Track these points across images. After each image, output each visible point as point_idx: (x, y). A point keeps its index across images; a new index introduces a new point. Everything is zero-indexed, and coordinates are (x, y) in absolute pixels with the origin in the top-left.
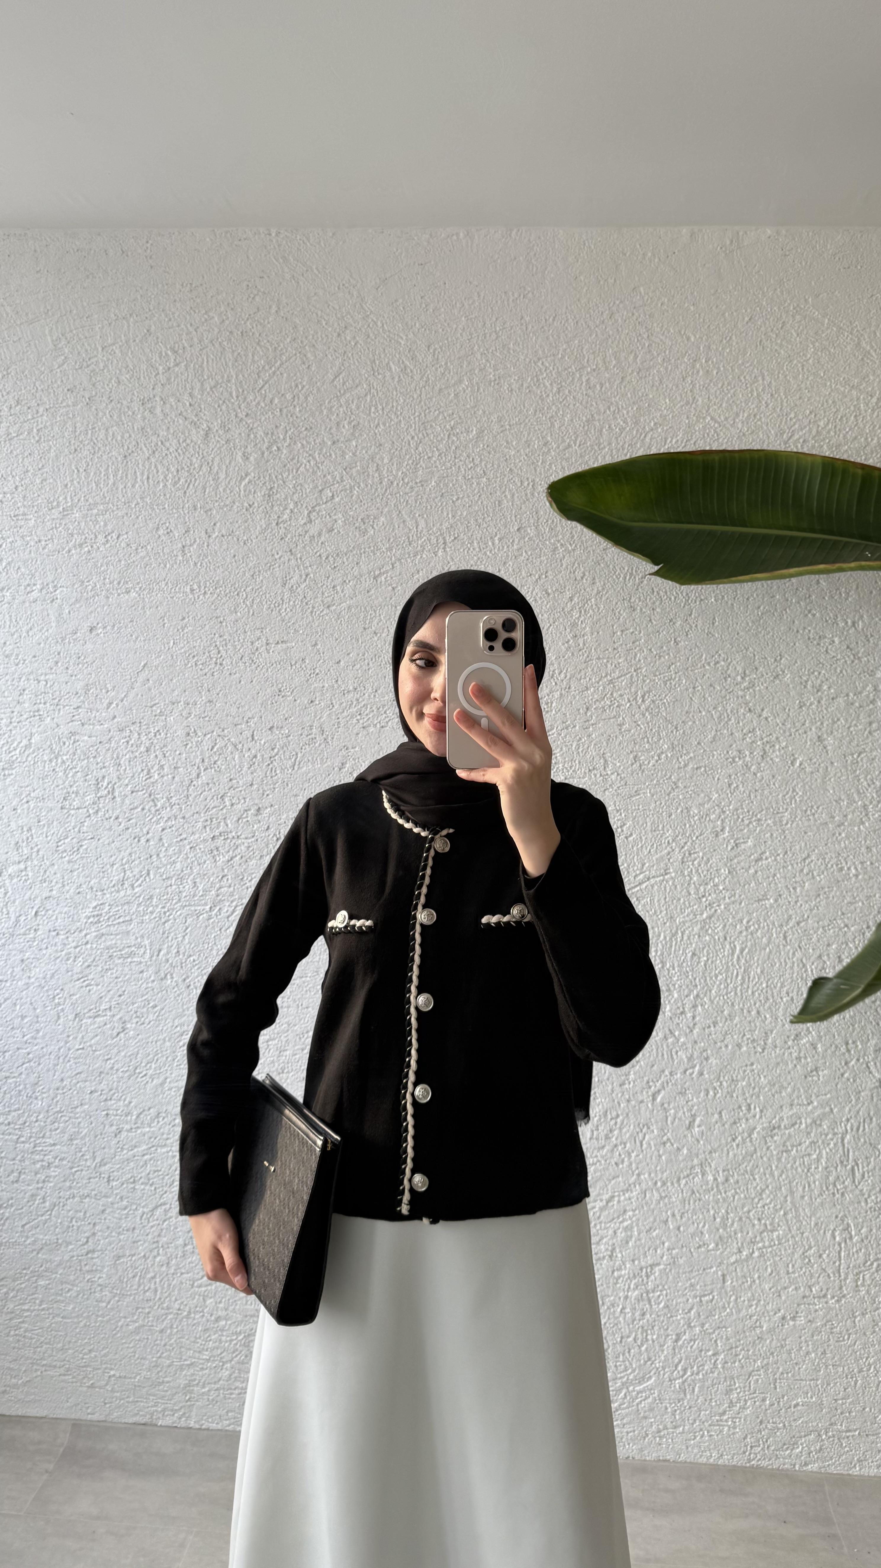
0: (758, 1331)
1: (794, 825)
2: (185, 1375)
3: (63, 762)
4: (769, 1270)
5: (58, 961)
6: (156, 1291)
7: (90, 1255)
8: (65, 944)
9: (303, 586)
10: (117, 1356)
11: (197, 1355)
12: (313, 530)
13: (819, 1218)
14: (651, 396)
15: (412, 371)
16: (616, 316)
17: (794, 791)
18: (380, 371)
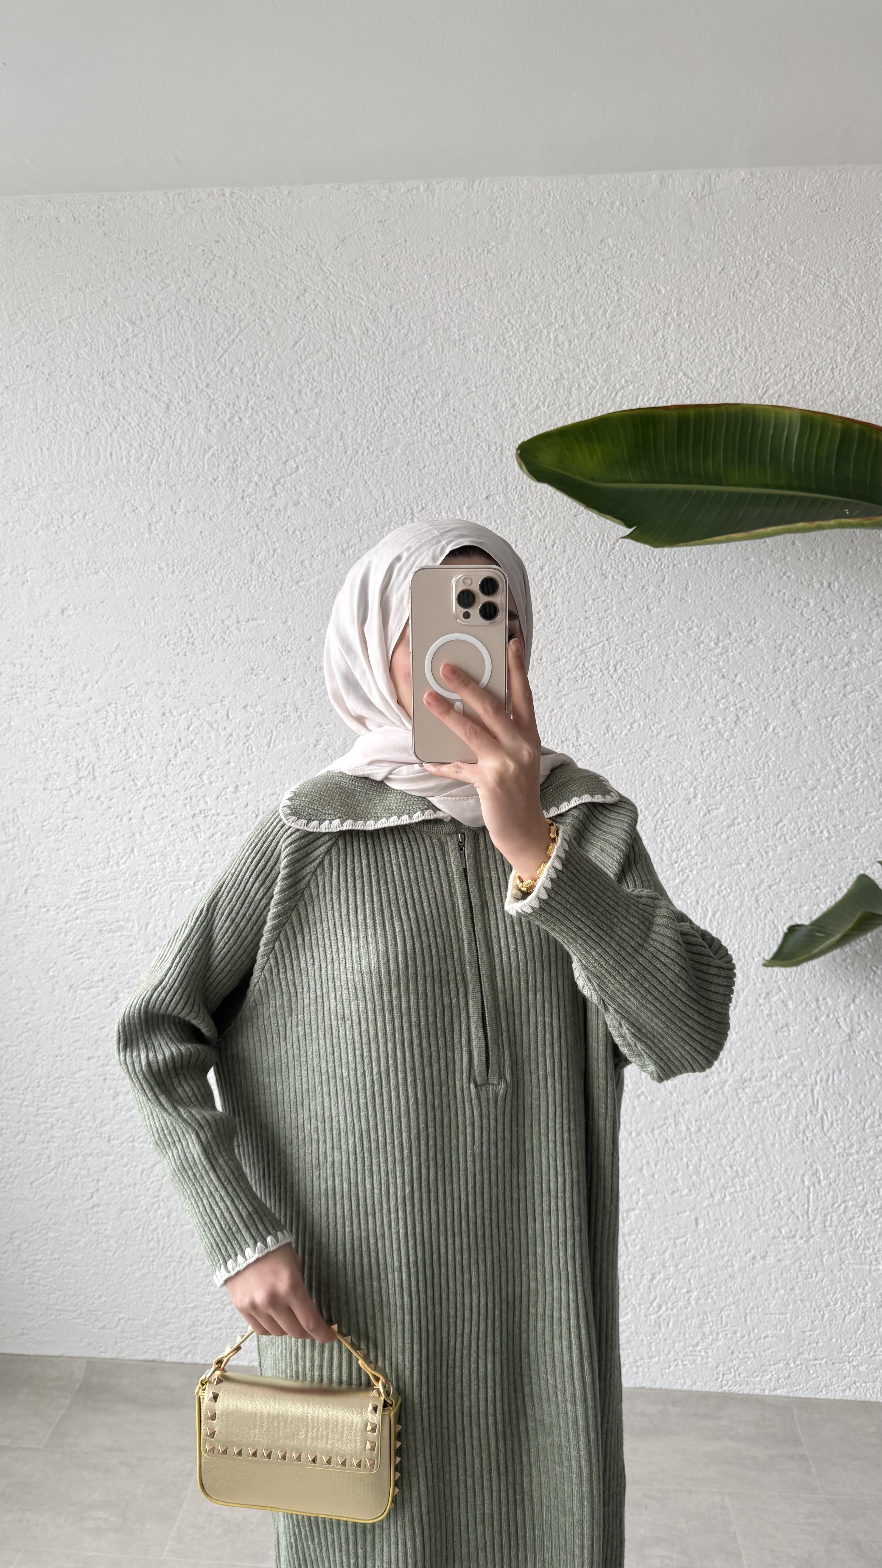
0: (729, 1270)
1: (767, 790)
3: (43, 744)
4: (740, 1214)
6: (159, 1241)
7: (95, 1209)
8: (56, 920)
11: (200, 1298)
12: (279, 504)
13: (789, 1164)
14: (621, 352)
15: (374, 334)
16: (584, 270)
17: (767, 756)
18: (342, 334)
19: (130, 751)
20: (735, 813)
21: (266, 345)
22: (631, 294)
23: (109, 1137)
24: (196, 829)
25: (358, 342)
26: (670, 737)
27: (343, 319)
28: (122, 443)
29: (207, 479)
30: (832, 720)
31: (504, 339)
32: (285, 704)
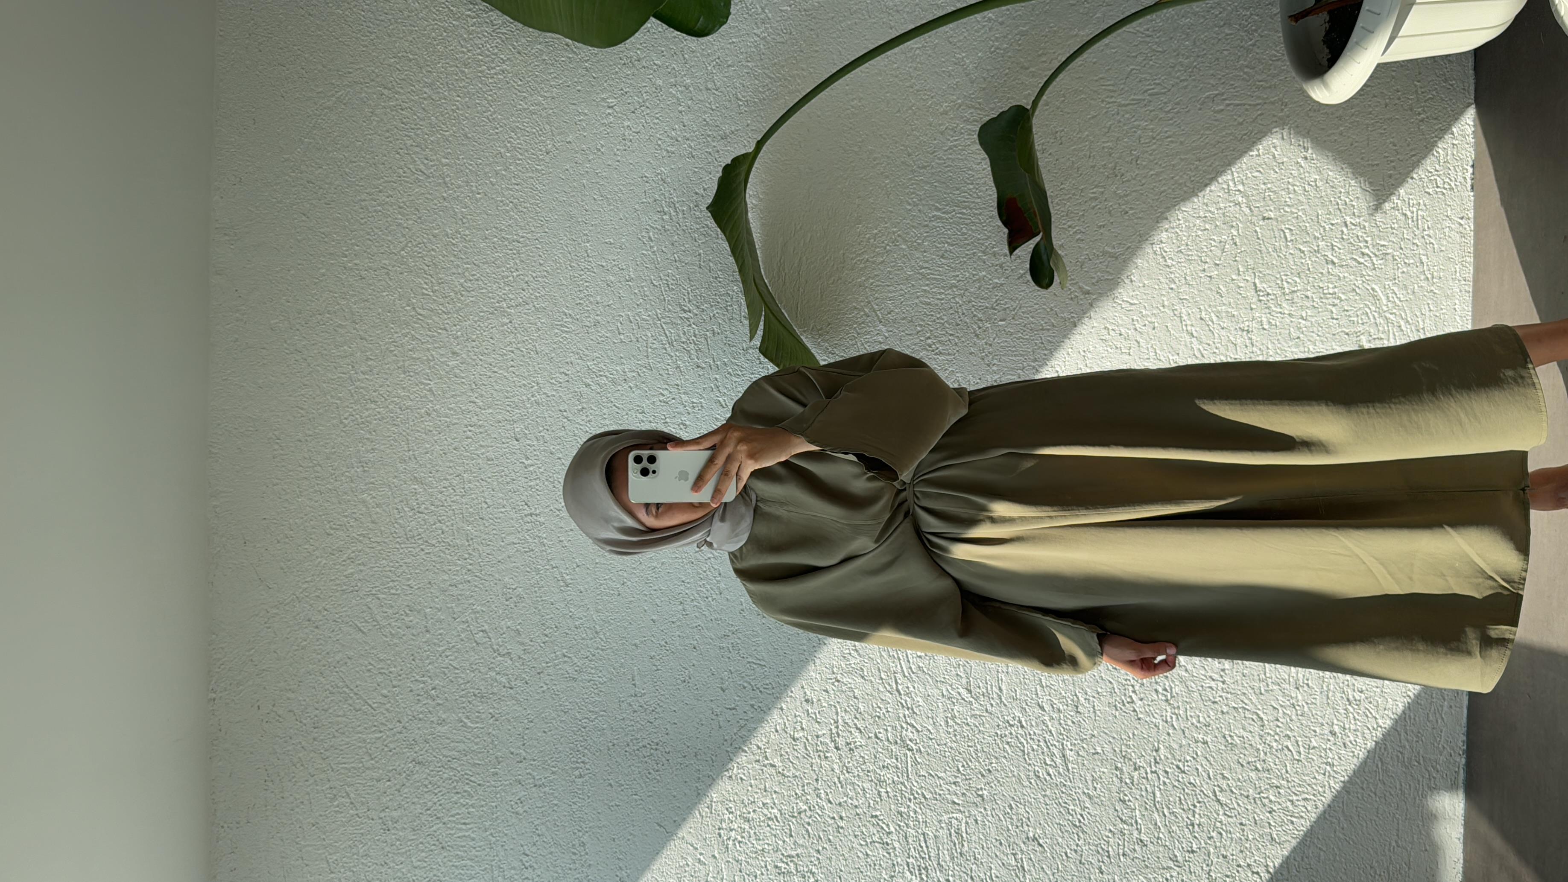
15: (353, 552)
18: (353, 584)
19: (769, 815)
21: (361, 661)
22: (324, 301)
23: (1188, 851)
25: (361, 567)
27: (338, 582)
28: (453, 812)
29: (491, 725)
31: (363, 423)
32: (720, 648)
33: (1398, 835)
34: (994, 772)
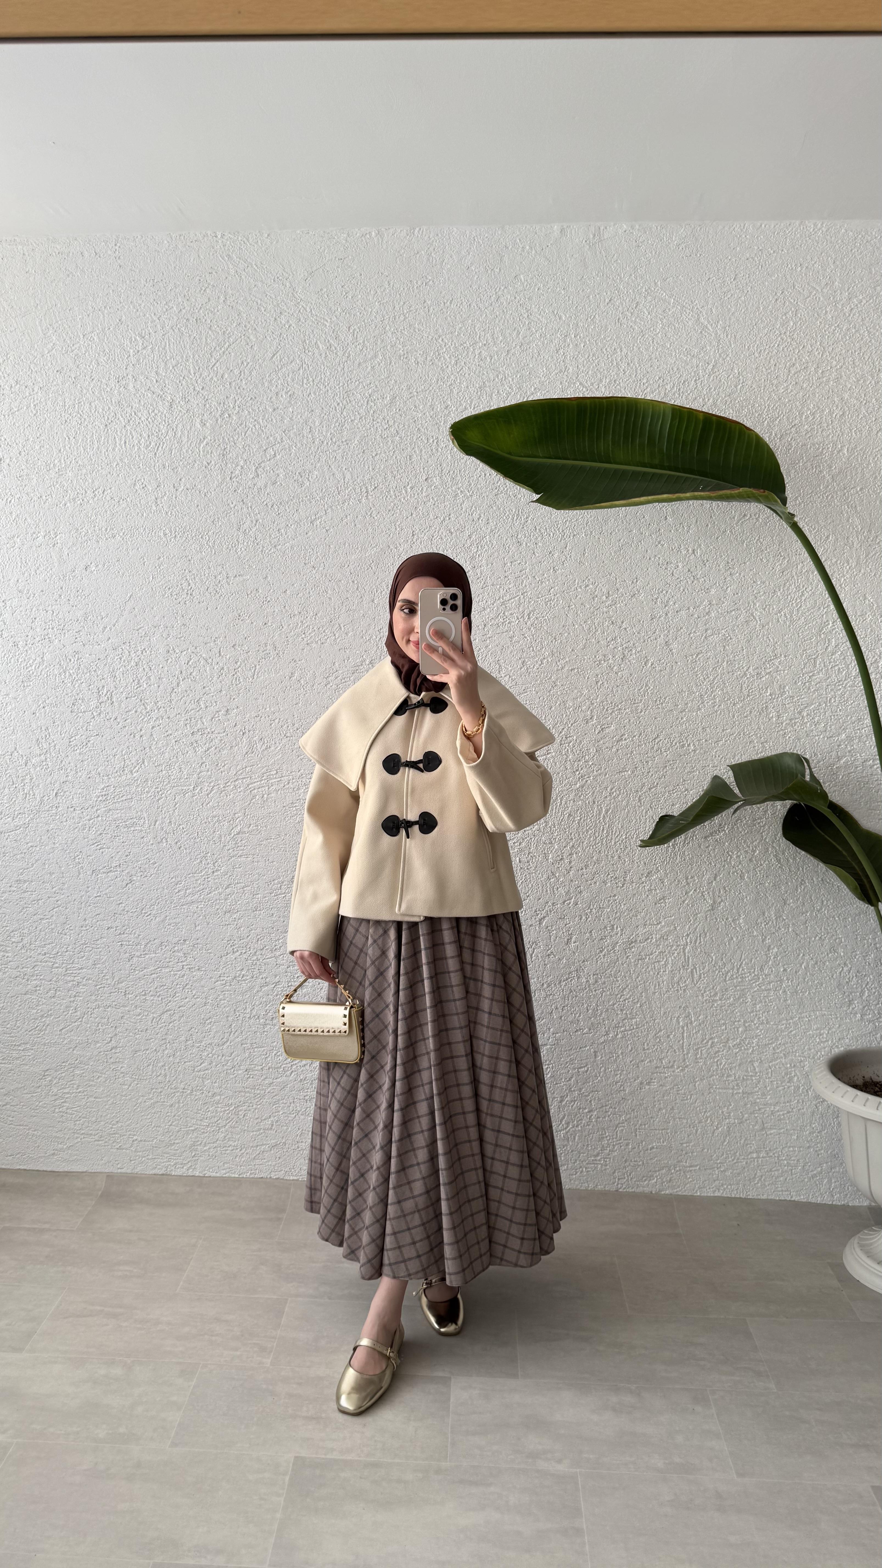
0: (622, 1093)
2: (191, 1138)
4: (630, 1048)
5: (76, 830)
6: (165, 1076)
7: (113, 1051)
8: (81, 818)
9: (254, 530)
10: (138, 1125)
11: (199, 1122)
12: (260, 483)
13: (667, 1008)
14: (531, 366)
15: (336, 349)
16: (502, 300)
17: (647, 685)
18: (310, 349)
19: (141, 681)
20: (622, 731)
21: (250, 356)
22: (539, 319)
24: (195, 744)
25: (324, 355)
26: (572, 670)
27: (312, 337)
29: (202, 462)
30: (697, 656)
31: (439, 354)
32: (266, 644)
33: (141, 1141)
34: (179, 851)
